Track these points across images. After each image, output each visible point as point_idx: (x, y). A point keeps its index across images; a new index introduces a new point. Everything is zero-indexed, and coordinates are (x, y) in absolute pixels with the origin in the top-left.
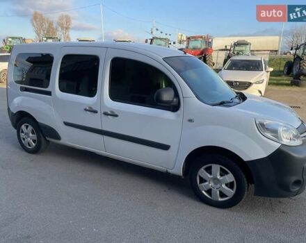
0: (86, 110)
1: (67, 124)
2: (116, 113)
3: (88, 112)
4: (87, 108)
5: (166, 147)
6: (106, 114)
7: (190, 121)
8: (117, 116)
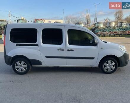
0: (58, 50)
1: (47, 57)
2: (73, 49)
3: (59, 51)
4: (59, 49)
5: (93, 58)
6: (68, 50)
7: (101, 48)
8: (73, 50)
